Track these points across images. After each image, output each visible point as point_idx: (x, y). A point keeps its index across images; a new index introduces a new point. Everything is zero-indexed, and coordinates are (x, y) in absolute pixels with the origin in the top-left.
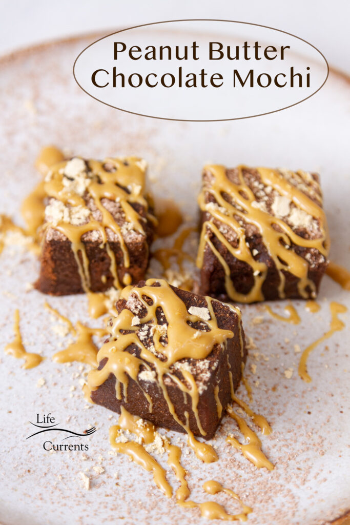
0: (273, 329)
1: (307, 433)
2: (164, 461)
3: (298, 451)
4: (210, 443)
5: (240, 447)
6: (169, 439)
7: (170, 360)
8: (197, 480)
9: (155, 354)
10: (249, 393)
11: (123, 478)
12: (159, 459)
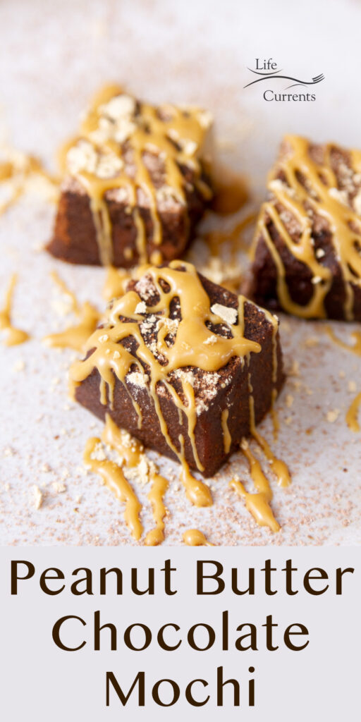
0: (328, 356)
1: (335, 495)
2: (143, 493)
3: (317, 514)
4: (208, 482)
5: (243, 495)
6: (158, 467)
7: (171, 365)
8: (178, 525)
9: (155, 354)
10: (276, 430)
11: (86, 504)
12: (138, 489)
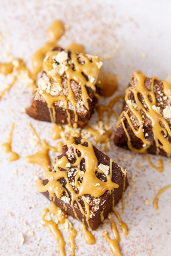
1: (146, 241)
2: (67, 237)
3: (138, 251)
4: (94, 233)
5: (108, 240)
6: (73, 224)
8: (80, 254)
9: (73, 188)
10: (123, 208)
11: (42, 242)
12: (64, 235)
